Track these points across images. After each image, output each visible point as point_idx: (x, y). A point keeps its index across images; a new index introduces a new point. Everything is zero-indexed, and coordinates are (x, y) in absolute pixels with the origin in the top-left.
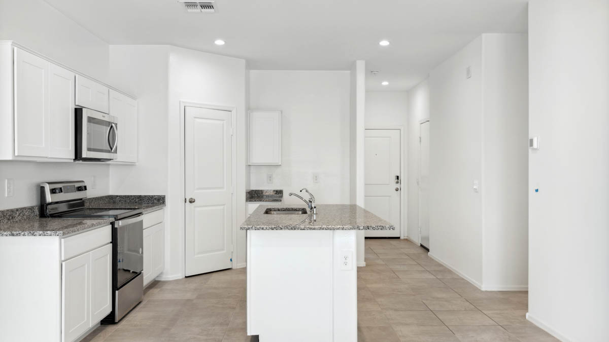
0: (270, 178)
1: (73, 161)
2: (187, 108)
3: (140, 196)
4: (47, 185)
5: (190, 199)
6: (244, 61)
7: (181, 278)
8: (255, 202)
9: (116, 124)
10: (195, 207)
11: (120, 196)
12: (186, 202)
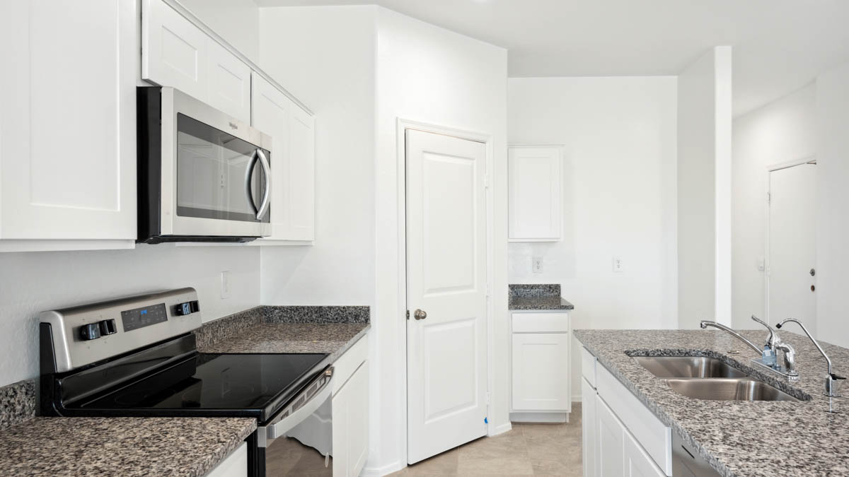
0: (537, 264)
1: (133, 246)
2: (410, 133)
3: (321, 307)
4: (60, 317)
5: (416, 312)
6: (505, 51)
7: (399, 469)
8: (526, 311)
9: (268, 154)
10: (425, 326)
11: (281, 309)
12: (408, 318)
